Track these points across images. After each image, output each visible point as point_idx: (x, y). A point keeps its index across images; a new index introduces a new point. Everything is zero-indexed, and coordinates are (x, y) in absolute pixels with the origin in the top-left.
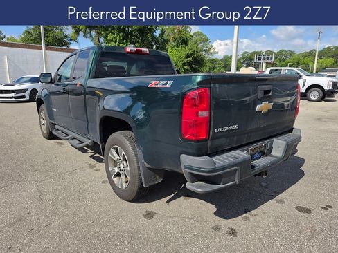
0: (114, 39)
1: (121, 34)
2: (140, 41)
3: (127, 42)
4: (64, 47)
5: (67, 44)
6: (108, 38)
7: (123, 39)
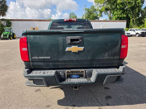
0: (117, 14)
1: (121, 11)
2: (131, 13)
3: (123, 14)
4: (97, 20)
5: (98, 18)
6: (114, 14)
7: (122, 13)
